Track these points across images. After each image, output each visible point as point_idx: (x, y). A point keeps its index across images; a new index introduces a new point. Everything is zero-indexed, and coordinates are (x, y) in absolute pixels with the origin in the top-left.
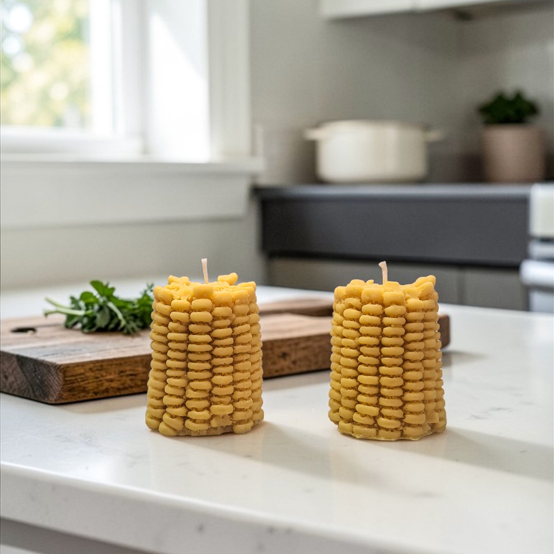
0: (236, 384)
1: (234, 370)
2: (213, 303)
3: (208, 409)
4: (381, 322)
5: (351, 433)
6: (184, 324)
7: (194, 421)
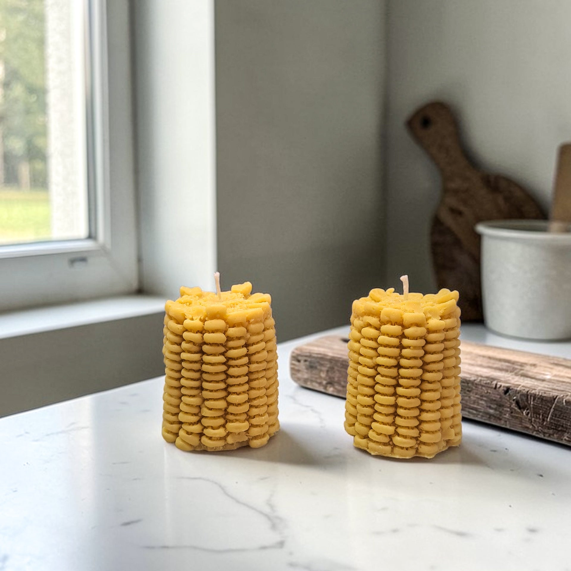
0: (252, 401)
1: (250, 387)
2: (227, 323)
3: (224, 426)
4: (400, 343)
5: (366, 448)
6: (197, 344)
7: (210, 438)
